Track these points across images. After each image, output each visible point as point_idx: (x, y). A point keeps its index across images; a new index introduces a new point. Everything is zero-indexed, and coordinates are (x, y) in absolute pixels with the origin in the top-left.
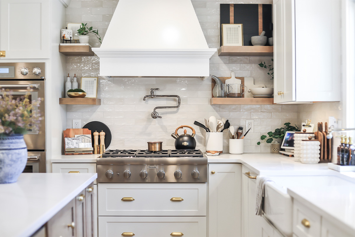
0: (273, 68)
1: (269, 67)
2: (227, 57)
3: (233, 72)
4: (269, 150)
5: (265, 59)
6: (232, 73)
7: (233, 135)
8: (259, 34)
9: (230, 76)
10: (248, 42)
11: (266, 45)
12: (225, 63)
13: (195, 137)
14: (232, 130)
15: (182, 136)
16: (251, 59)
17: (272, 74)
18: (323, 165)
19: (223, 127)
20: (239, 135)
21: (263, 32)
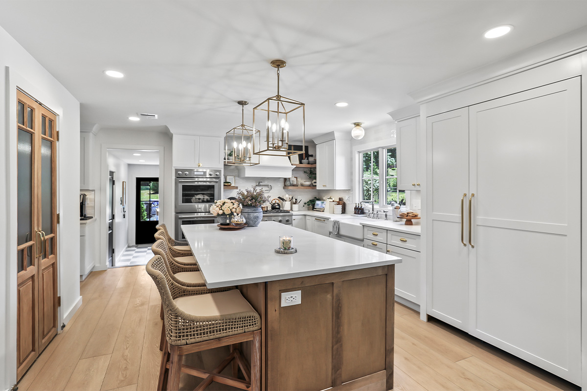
4: (307, 209)
7: (294, 203)
9: (292, 177)
10: (301, 163)
13: (280, 204)
15: (274, 204)
18: (343, 215)
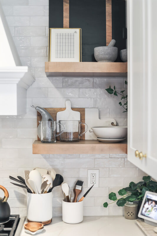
0: (127, 96)
1: (121, 93)
2: (60, 79)
3: (69, 100)
5: (116, 82)
6: (67, 102)
7: (67, 195)
8: (107, 45)
9: (64, 107)
10: (88, 56)
11: (116, 61)
12: (56, 88)
13: (9, 202)
14: (66, 188)
16: (95, 81)
17: (125, 104)
19: (51, 186)
20: (77, 193)
21: (113, 42)
